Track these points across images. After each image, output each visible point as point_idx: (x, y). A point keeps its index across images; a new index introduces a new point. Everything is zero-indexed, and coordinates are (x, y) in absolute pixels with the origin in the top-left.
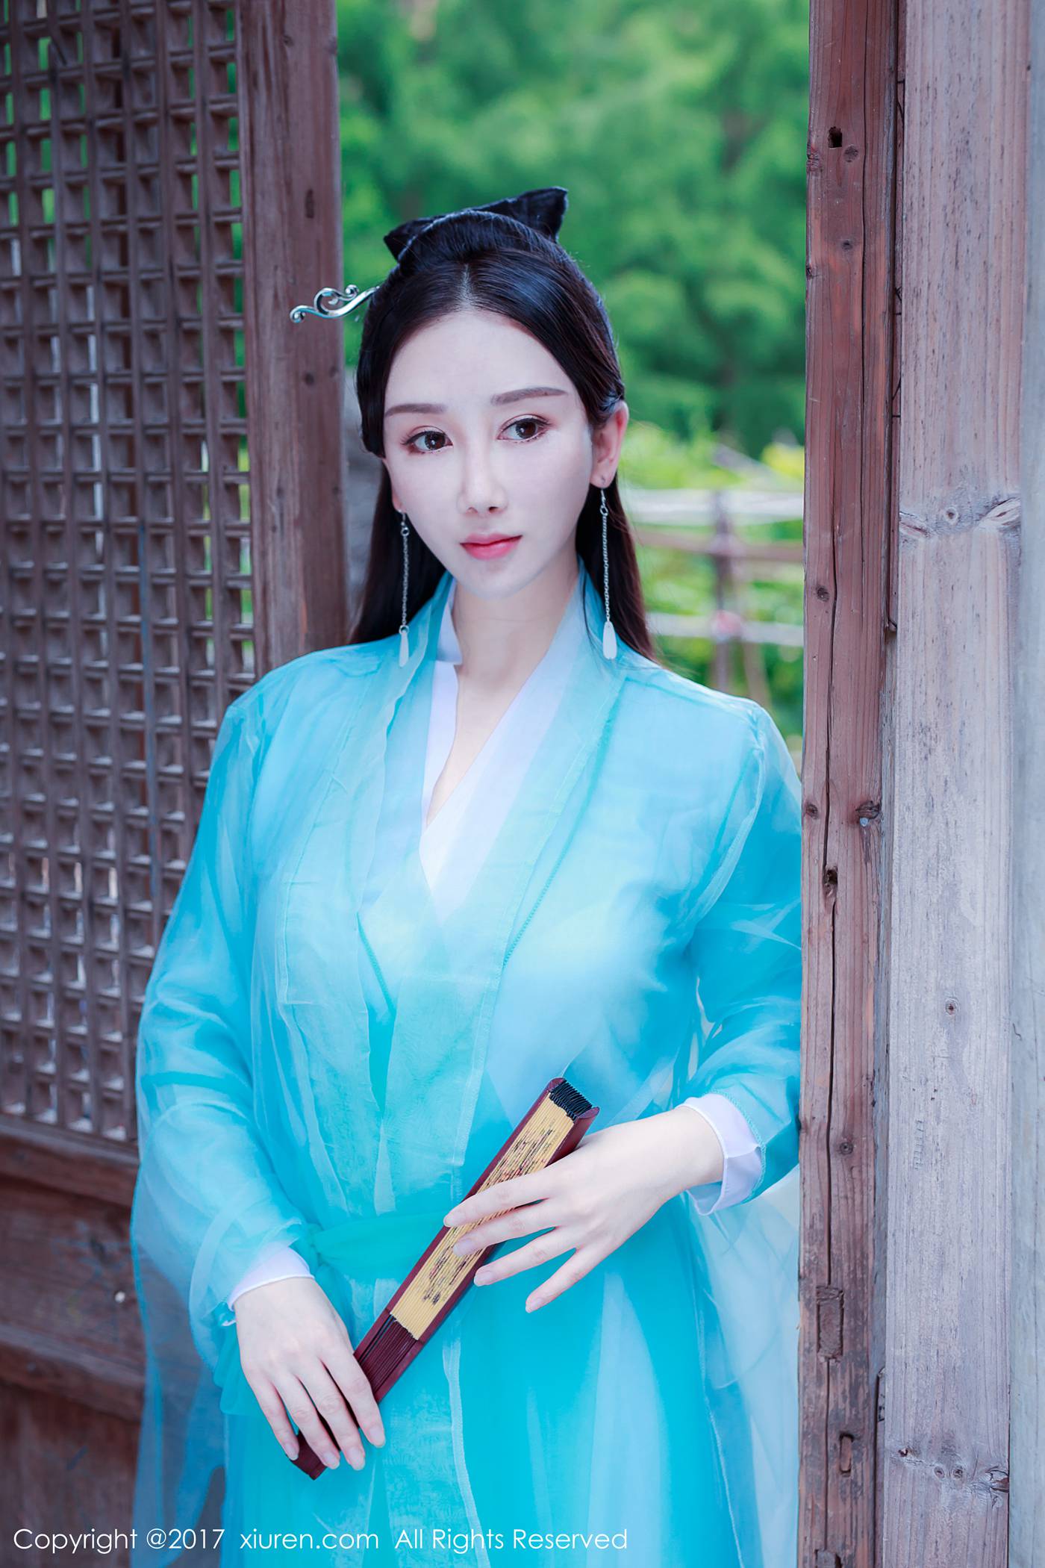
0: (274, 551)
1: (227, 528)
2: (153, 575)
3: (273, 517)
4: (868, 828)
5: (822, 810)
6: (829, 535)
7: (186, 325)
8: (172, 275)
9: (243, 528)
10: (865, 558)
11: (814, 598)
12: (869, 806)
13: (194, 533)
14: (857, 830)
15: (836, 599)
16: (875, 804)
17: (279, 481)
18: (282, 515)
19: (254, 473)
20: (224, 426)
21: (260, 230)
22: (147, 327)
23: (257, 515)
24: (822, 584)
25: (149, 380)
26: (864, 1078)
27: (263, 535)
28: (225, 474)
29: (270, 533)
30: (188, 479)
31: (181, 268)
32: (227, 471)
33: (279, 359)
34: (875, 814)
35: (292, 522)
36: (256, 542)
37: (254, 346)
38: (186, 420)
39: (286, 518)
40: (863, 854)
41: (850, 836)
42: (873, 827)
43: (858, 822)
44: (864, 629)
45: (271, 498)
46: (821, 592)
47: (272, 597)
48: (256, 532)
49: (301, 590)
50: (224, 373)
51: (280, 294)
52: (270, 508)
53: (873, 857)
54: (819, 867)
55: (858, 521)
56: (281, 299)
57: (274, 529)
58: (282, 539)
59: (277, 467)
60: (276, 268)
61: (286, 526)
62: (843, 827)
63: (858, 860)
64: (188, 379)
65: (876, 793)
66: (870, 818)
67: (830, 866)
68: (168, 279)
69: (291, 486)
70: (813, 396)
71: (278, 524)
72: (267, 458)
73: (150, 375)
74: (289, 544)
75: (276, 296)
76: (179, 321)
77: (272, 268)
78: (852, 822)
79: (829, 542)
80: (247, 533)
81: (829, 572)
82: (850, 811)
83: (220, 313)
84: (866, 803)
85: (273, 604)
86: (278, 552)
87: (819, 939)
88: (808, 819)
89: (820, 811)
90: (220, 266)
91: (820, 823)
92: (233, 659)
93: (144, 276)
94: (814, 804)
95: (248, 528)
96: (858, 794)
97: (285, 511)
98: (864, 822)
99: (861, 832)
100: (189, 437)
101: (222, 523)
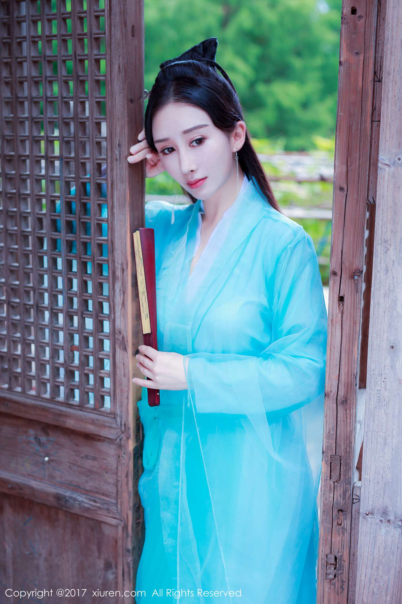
0: (116, 169)
1: (97, 159)
2: (65, 178)
3: (116, 155)
4: (358, 280)
5: (339, 273)
6: (345, 167)
7: (81, 78)
8: (75, 58)
9: (103, 159)
10: (360, 176)
11: (338, 191)
12: (358, 271)
13: (83, 161)
14: (353, 281)
15: (347, 192)
16: (361, 270)
17: (119, 141)
18: (120, 155)
19: (108, 138)
20: (96, 119)
21: (113, 41)
22: (65, 78)
23: (109, 154)
24: (342, 186)
25: (65, 100)
26: (353, 375)
27: (112, 163)
28: (96, 138)
29: (115, 161)
30: (81, 139)
31: (79, 56)
32: (96, 137)
33: (120, 93)
34: (360, 274)
35: (124, 157)
36: (109, 165)
37: (110, 87)
38: (80, 116)
39: (122, 156)
40: (355, 290)
41: (350, 283)
42: (360, 280)
43: (354, 278)
44: (359, 203)
45: (116, 148)
46: (341, 189)
47: (115, 187)
48: (109, 161)
49: (127, 184)
50: (96, 98)
51: (121, 66)
52: (115, 152)
53: (359, 291)
54: (337, 296)
55: (357, 162)
56: (121, 69)
57: (117, 160)
58: (120, 164)
59: (118, 136)
60: (119, 56)
61: (121, 158)
62: (347, 280)
63: (353, 292)
64: (81, 100)
65: (361, 266)
66: (358, 276)
67: (341, 295)
68: (74, 59)
69: (124, 143)
70: (340, 112)
71: (118, 158)
72: (114, 132)
73: (65, 98)
74: (123, 166)
75: (119, 67)
76: (78, 76)
77: (118, 56)
78: (351, 277)
79: (345, 169)
80: (105, 162)
81: (345, 181)
82: (351, 273)
83: (95, 74)
84: (357, 270)
85: (116, 190)
86: (118, 169)
87: (336, 323)
88: (333, 277)
89: (338, 274)
90: (96, 55)
91: (338, 278)
92: (98, 211)
93: (63, 58)
94: (336, 271)
95: (106, 159)
96: (354, 267)
97: (121, 153)
98: (356, 277)
99: (354, 282)
100: (81, 123)
101: (95, 157)
